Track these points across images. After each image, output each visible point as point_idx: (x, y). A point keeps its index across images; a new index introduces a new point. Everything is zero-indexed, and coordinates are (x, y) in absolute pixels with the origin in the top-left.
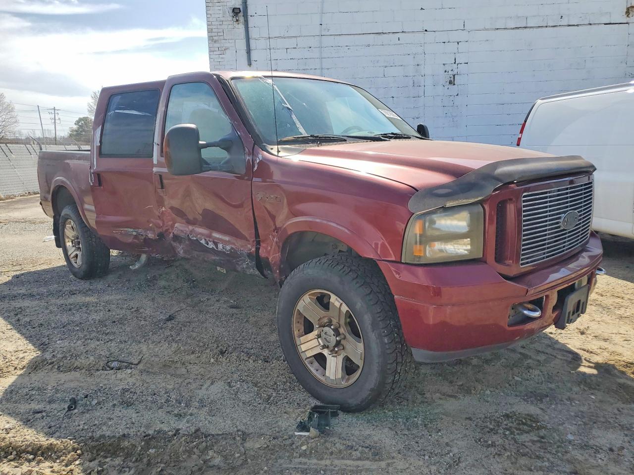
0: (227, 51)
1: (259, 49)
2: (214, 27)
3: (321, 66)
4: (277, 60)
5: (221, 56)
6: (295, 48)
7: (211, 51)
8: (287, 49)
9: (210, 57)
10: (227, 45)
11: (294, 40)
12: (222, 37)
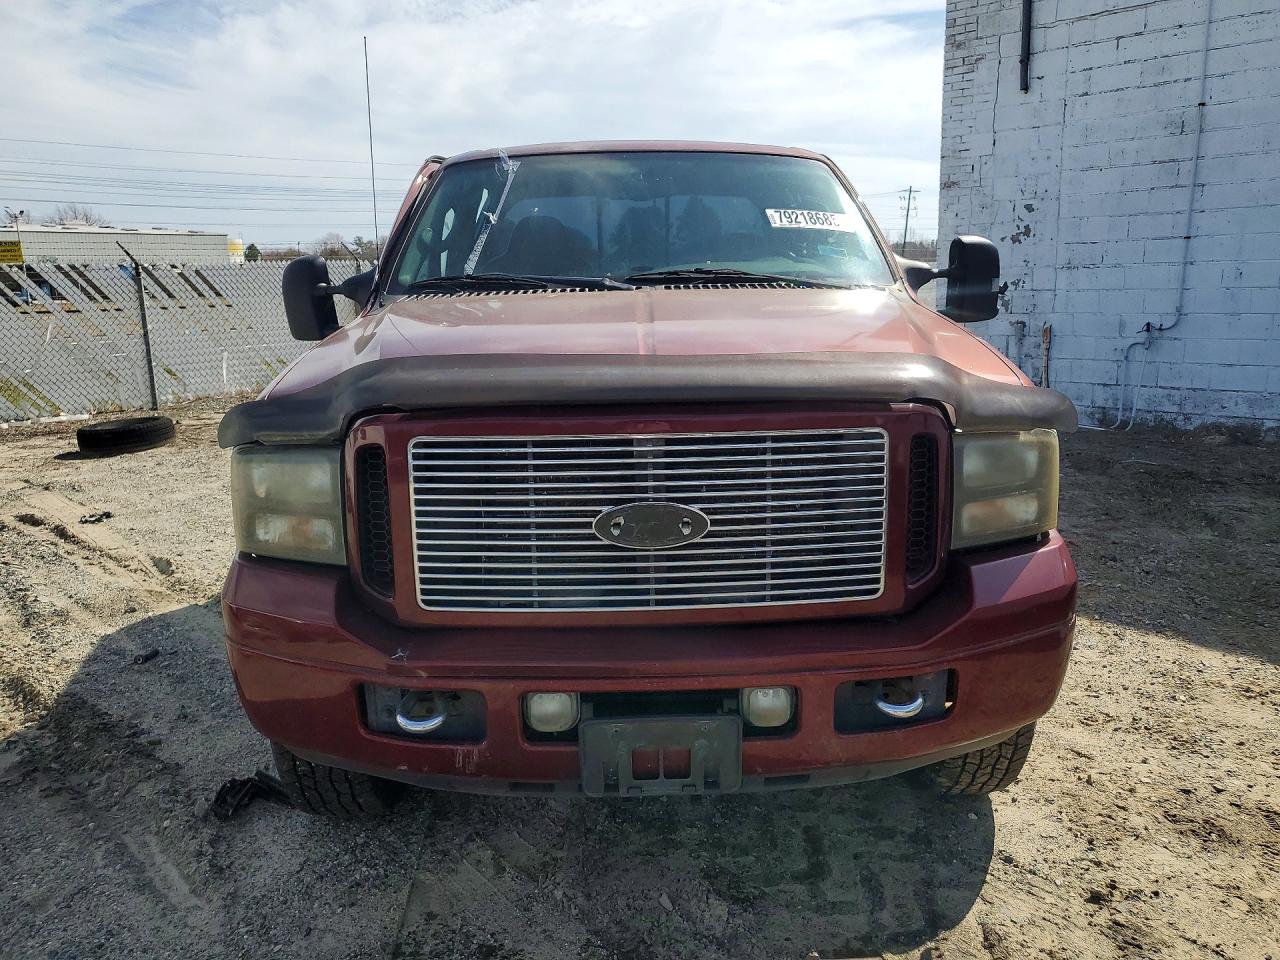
0: (982, 65)
1: (1052, 50)
2: (961, 14)
3: (1205, 70)
4: (1091, 69)
5: (967, 77)
6: (1140, 34)
7: (948, 67)
8: (1118, 38)
9: (945, 81)
10: (981, 50)
11: (1140, 13)
12: (973, 35)
